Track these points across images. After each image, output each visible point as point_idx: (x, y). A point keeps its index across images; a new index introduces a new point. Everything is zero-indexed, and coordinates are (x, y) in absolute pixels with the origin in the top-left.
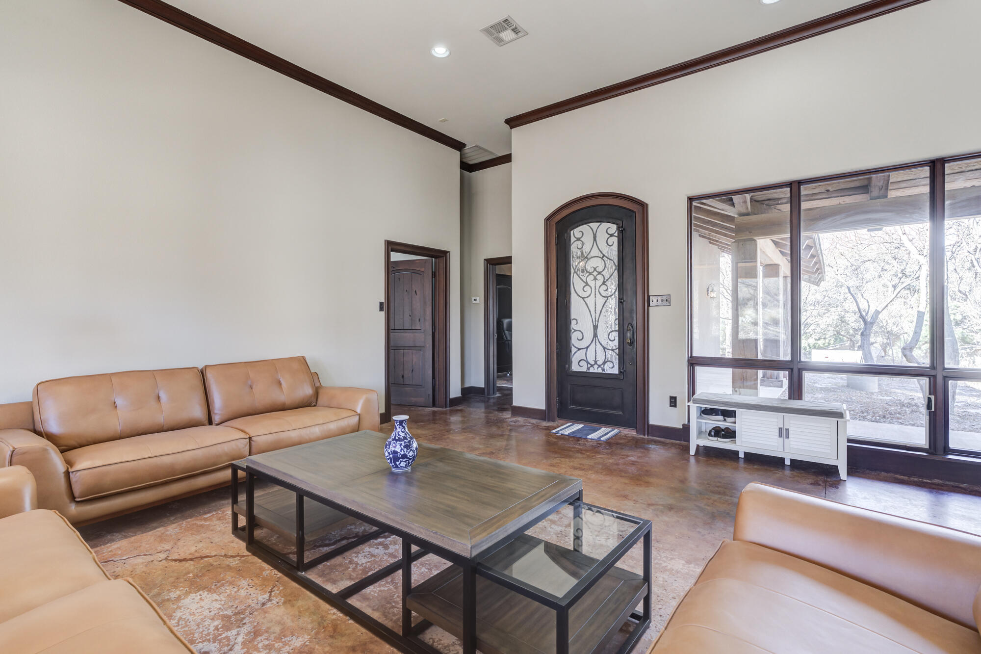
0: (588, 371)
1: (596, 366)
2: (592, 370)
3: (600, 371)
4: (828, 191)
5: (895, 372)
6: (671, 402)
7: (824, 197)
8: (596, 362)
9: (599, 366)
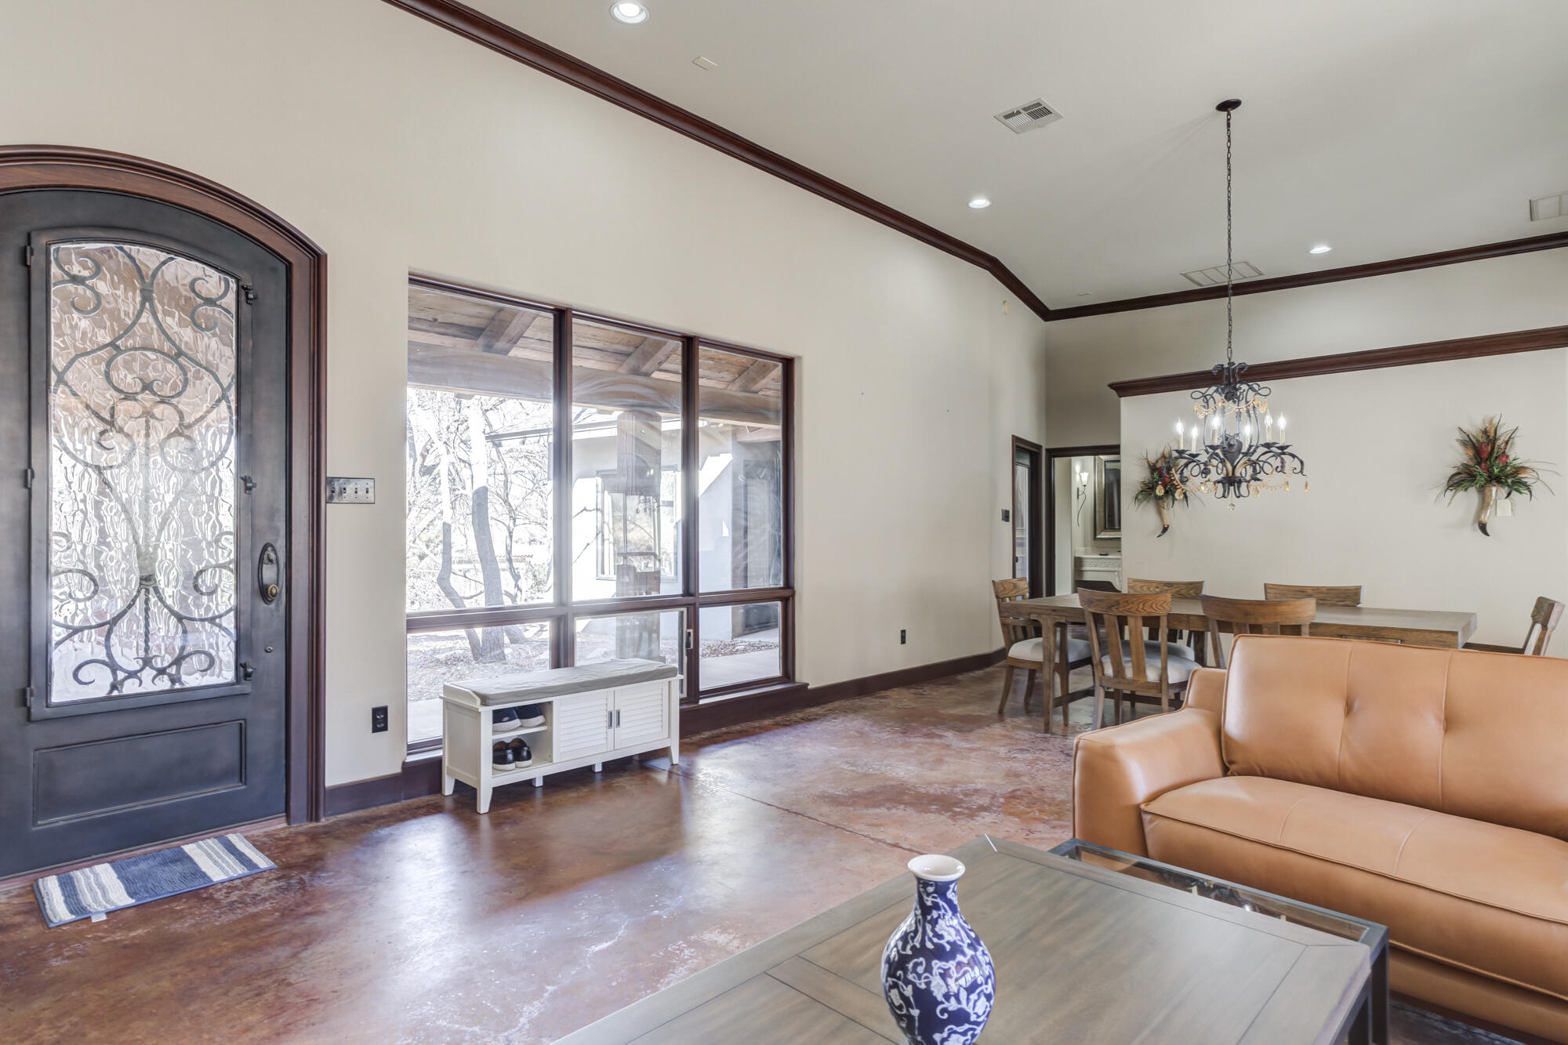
0: (115, 693)
1: (148, 674)
2: (130, 687)
3: (164, 684)
4: (435, 320)
5: (666, 604)
6: (375, 721)
7: (424, 327)
8: (147, 662)
9: (161, 672)
